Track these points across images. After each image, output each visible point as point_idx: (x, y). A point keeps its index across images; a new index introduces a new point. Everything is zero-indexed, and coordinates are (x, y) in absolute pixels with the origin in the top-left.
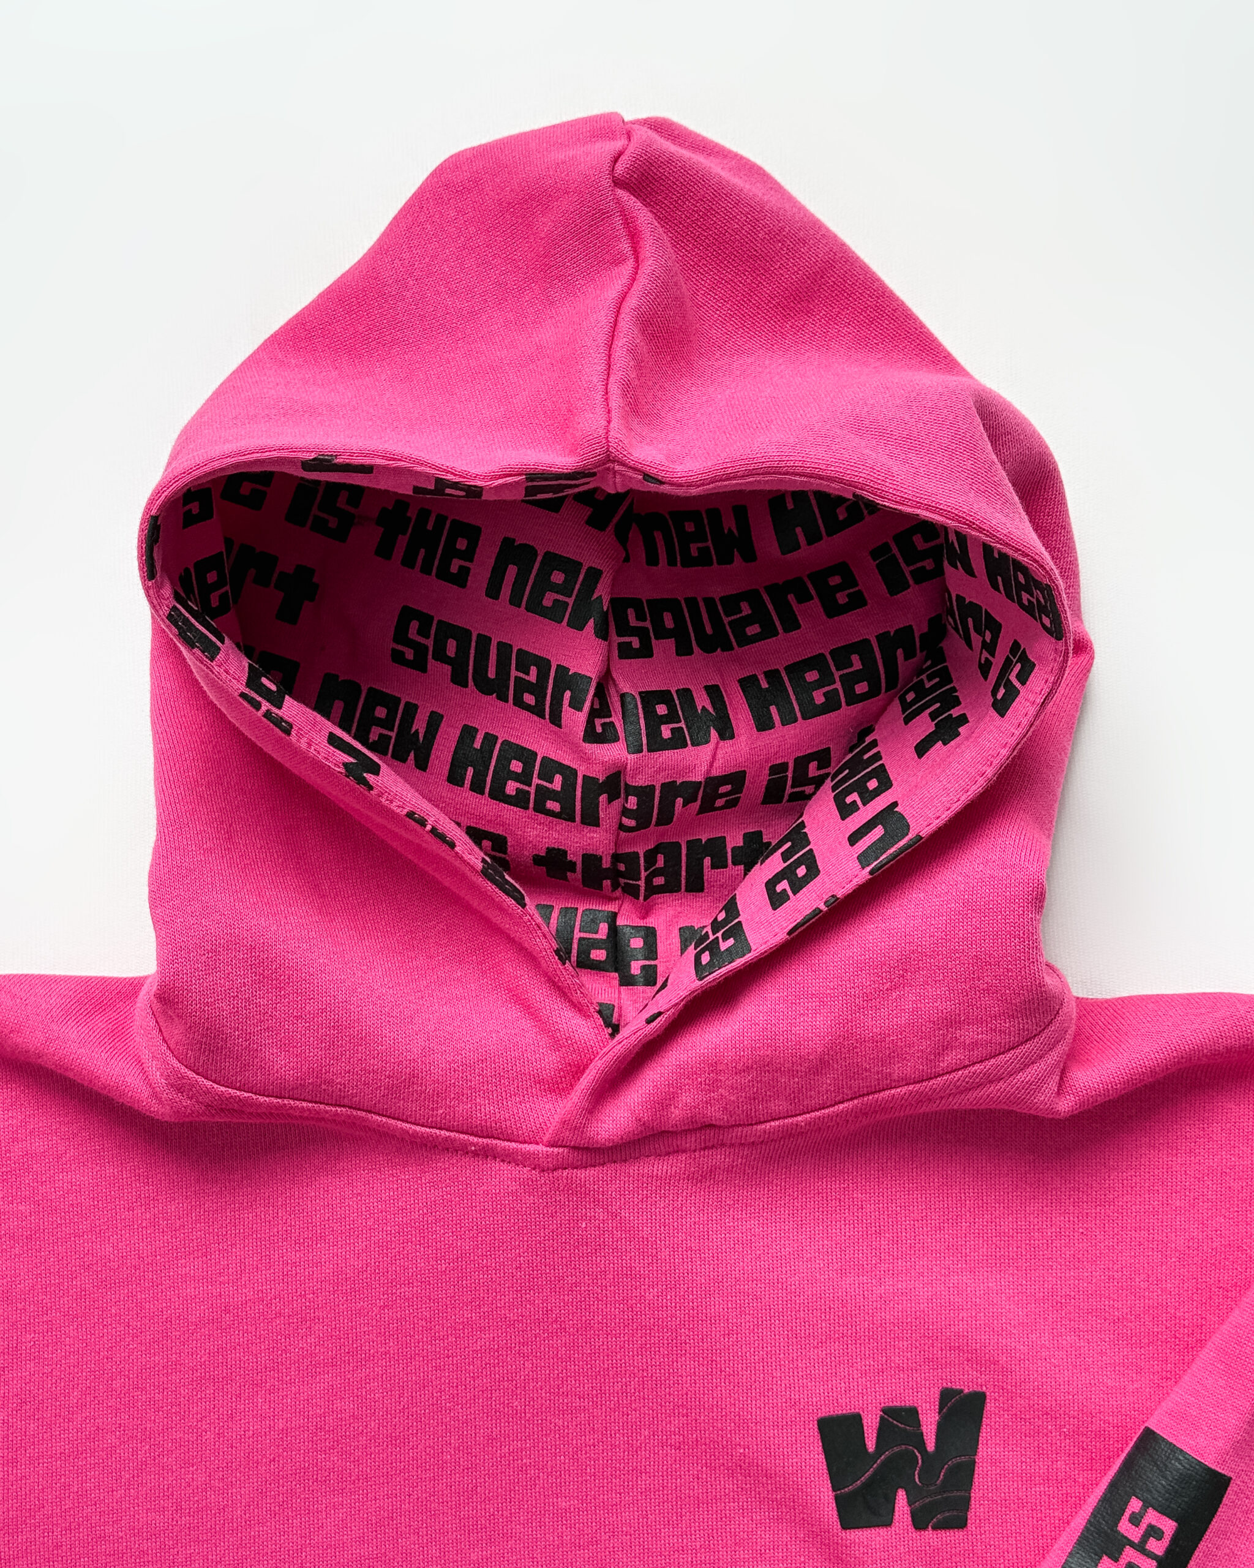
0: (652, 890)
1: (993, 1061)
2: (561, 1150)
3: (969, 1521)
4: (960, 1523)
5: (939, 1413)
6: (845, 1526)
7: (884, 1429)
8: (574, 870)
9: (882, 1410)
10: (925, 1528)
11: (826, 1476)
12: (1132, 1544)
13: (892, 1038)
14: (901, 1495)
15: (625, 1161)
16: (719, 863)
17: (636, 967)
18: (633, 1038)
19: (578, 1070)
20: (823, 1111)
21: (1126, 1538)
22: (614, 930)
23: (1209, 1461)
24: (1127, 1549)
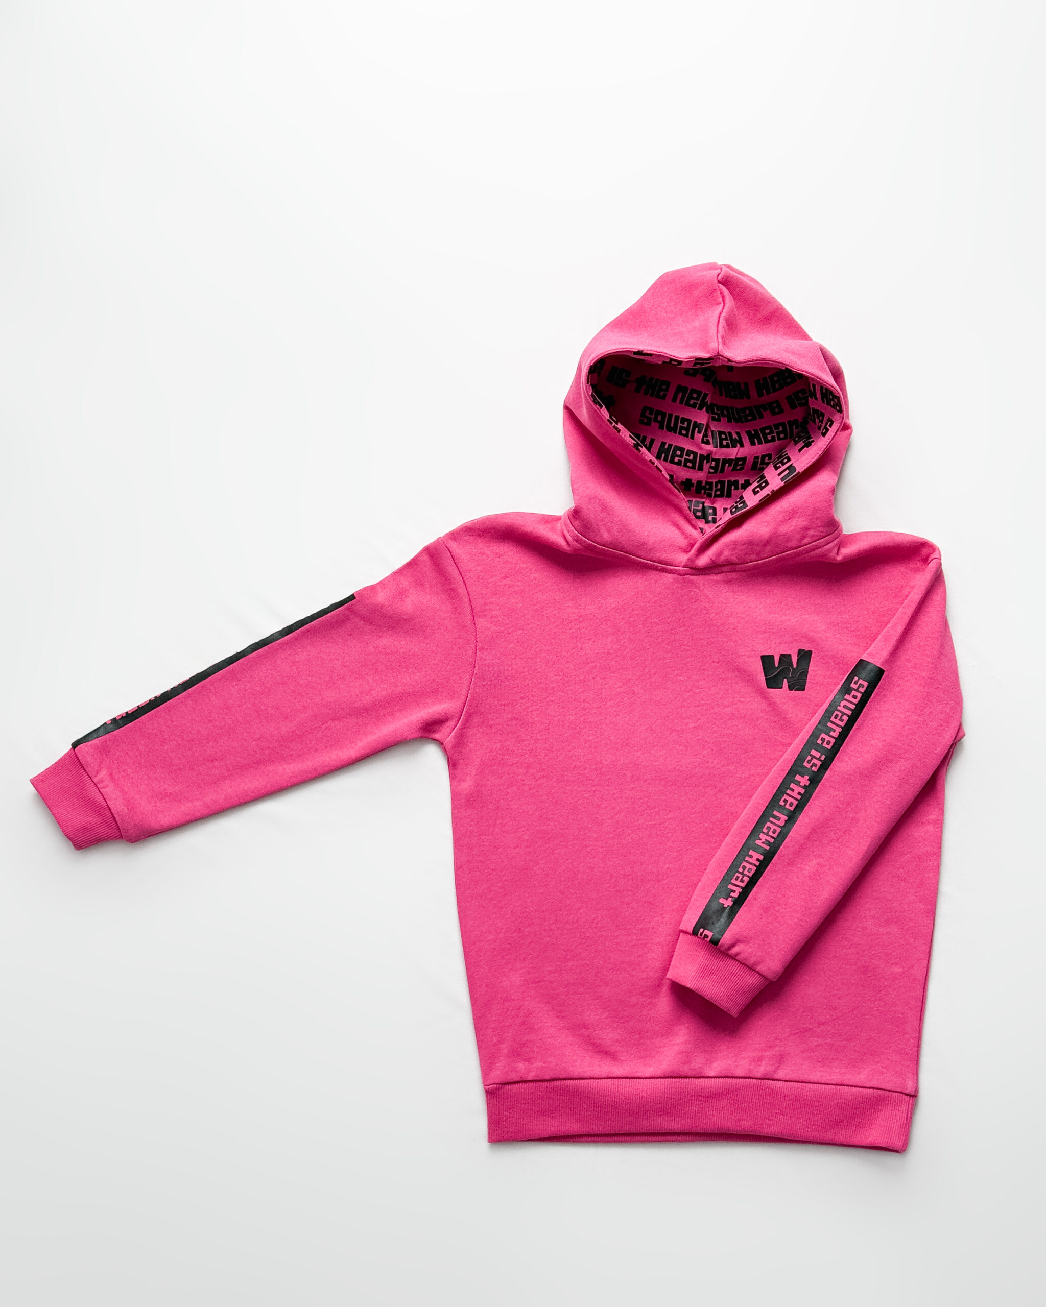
0: (716, 496)
1: (818, 542)
2: (686, 569)
4: (804, 690)
5: (797, 656)
6: (768, 688)
7: (780, 660)
8: (693, 487)
9: (780, 655)
10: (792, 690)
12: (855, 690)
13: (788, 534)
15: (706, 575)
16: (737, 488)
17: (710, 518)
18: (709, 536)
19: (692, 546)
20: (766, 559)
21: (853, 688)
22: (704, 507)
23: (878, 665)
24: (853, 691)
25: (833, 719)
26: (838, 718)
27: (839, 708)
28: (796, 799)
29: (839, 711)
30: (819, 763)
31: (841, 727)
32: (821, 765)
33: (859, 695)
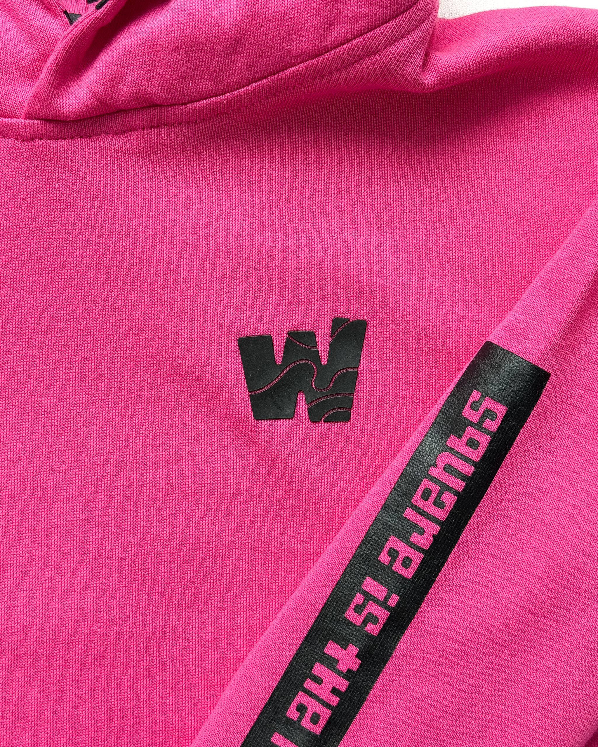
1: (370, 34)
2: (36, 122)
3: (352, 416)
4: (347, 419)
5: (331, 336)
6: (257, 418)
7: (289, 346)
9: (288, 334)
10: (318, 422)
11: (244, 381)
12: (472, 424)
13: (290, 16)
14: (301, 395)
15: (90, 137)
18: (85, 21)
19: (46, 56)
20: (240, 90)
21: (468, 420)
23: (534, 360)
24: (469, 428)
25: (417, 500)
26: (432, 499)
27: (433, 472)
28: (328, 706)
29: (432, 479)
30: (383, 614)
31: (438, 522)
32: (389, 620)
33: (484, 440)
